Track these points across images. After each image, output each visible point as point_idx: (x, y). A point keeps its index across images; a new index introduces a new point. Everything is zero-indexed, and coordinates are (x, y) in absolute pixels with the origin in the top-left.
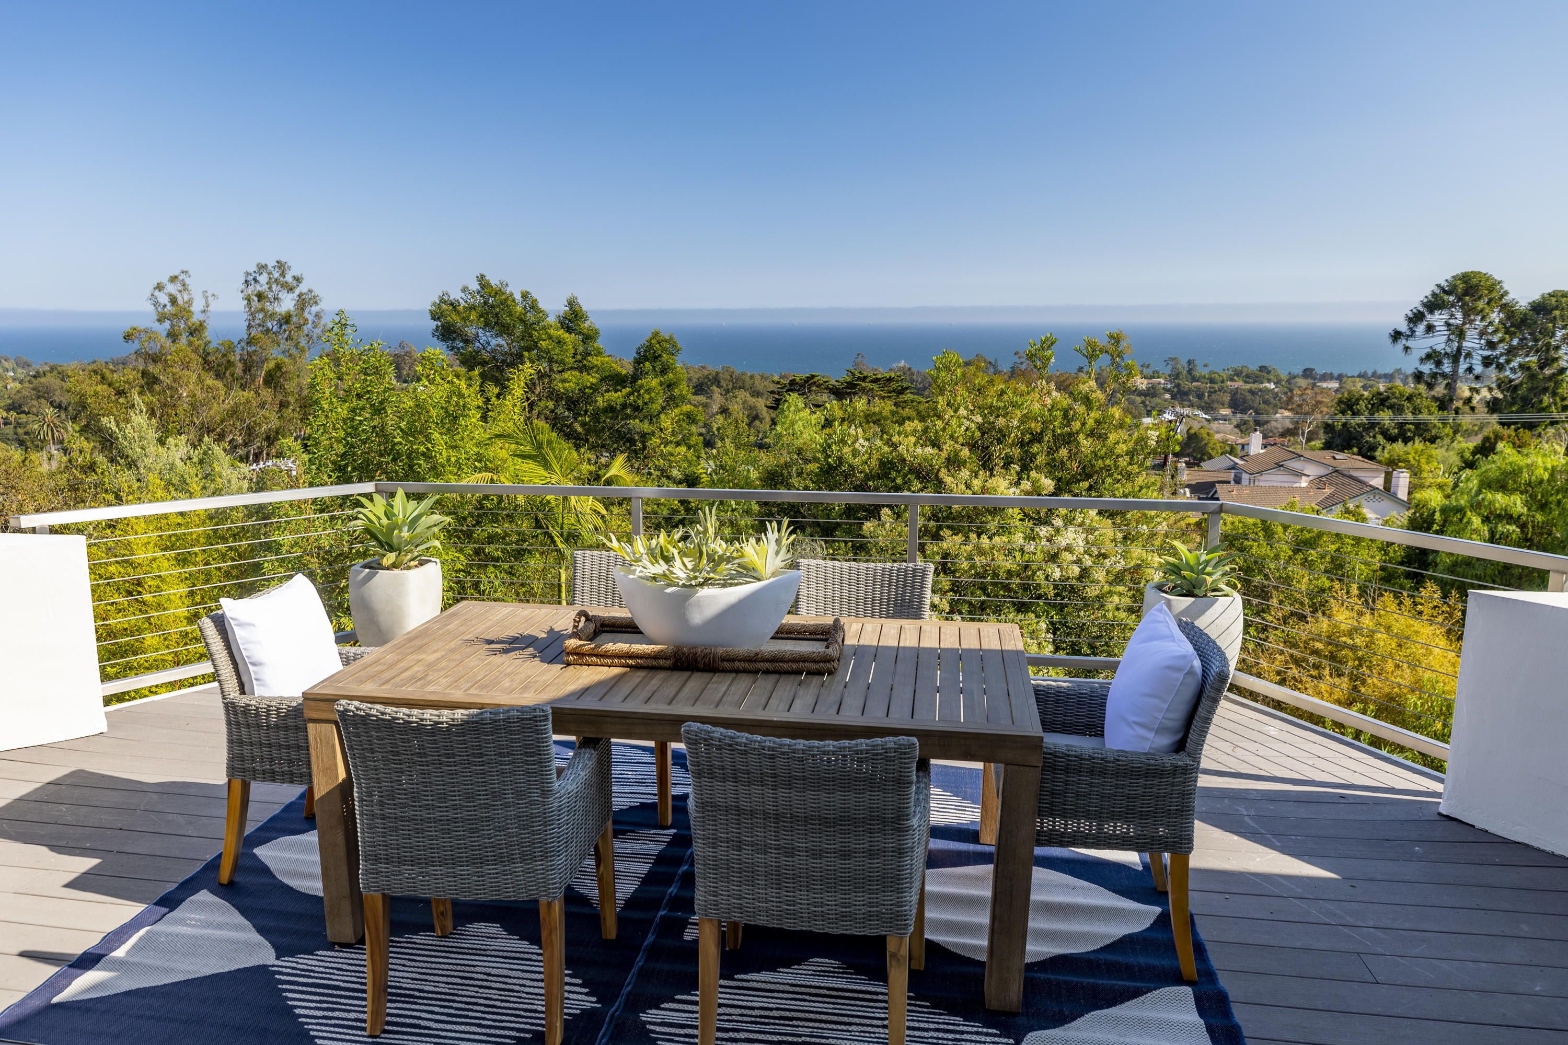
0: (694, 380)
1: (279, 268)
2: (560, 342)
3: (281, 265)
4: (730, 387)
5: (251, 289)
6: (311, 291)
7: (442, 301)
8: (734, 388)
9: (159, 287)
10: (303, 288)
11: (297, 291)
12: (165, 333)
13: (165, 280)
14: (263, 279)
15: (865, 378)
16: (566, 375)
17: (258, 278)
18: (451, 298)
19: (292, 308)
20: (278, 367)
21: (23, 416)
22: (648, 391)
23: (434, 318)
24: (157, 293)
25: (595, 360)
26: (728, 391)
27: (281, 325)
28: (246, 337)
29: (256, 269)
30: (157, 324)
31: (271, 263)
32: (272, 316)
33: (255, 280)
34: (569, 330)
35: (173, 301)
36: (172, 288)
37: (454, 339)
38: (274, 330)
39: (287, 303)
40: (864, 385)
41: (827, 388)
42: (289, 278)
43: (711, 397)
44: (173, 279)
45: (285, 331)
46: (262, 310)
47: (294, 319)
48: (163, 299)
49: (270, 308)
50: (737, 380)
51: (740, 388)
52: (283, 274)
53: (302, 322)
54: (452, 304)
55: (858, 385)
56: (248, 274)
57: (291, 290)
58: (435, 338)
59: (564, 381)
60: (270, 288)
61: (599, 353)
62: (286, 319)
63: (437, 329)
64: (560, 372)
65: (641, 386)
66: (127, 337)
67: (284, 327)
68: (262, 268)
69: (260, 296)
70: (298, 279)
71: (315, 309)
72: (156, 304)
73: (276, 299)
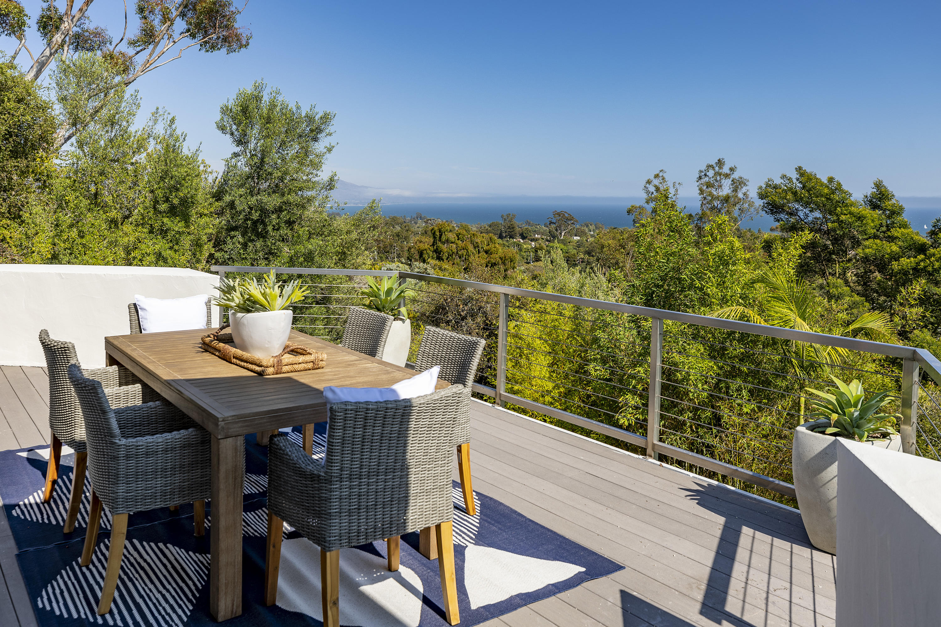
1: (720, 164)
2: (861, 217)
3: (722, 163)
5: (703, 181)
6: (741, 178)
9: (649, 182)
10: (736, 175)
11: (732, 179)
12: (651, 209)
13: (652, 177)
17: (708, 174)
19: (729, 191)
21: (591, 258)
24: (648, 185)
25: (896, 232)
27: (723, 204)
28: (702, 213)
29: (705, 168)
30: (647, 204)
31: (715, 162)
32: (718, 198)
33: (705, 175)
34: (875, 207)
35: (658, 189)
36: (656, 182)
37: (780, 213)
39: (726, 189)
42: (727, 171)
44: (657, 176)
45: (726, 208)
46: (710, 194)
47: (731, 199)
48: (652, 189)
49: (716, 193)
53: (736, 200)
56: (701, 171)
57: (728, 178)
60: (715, 179)
61: (904, 226)
62: (726, 199)
63: (764, 205)
66: (629, 212)
67: (725, 204)
68: (710, 166)
69: (709, 185)
70: (732, 171)
72: (648, 192)
73: (719, 186)
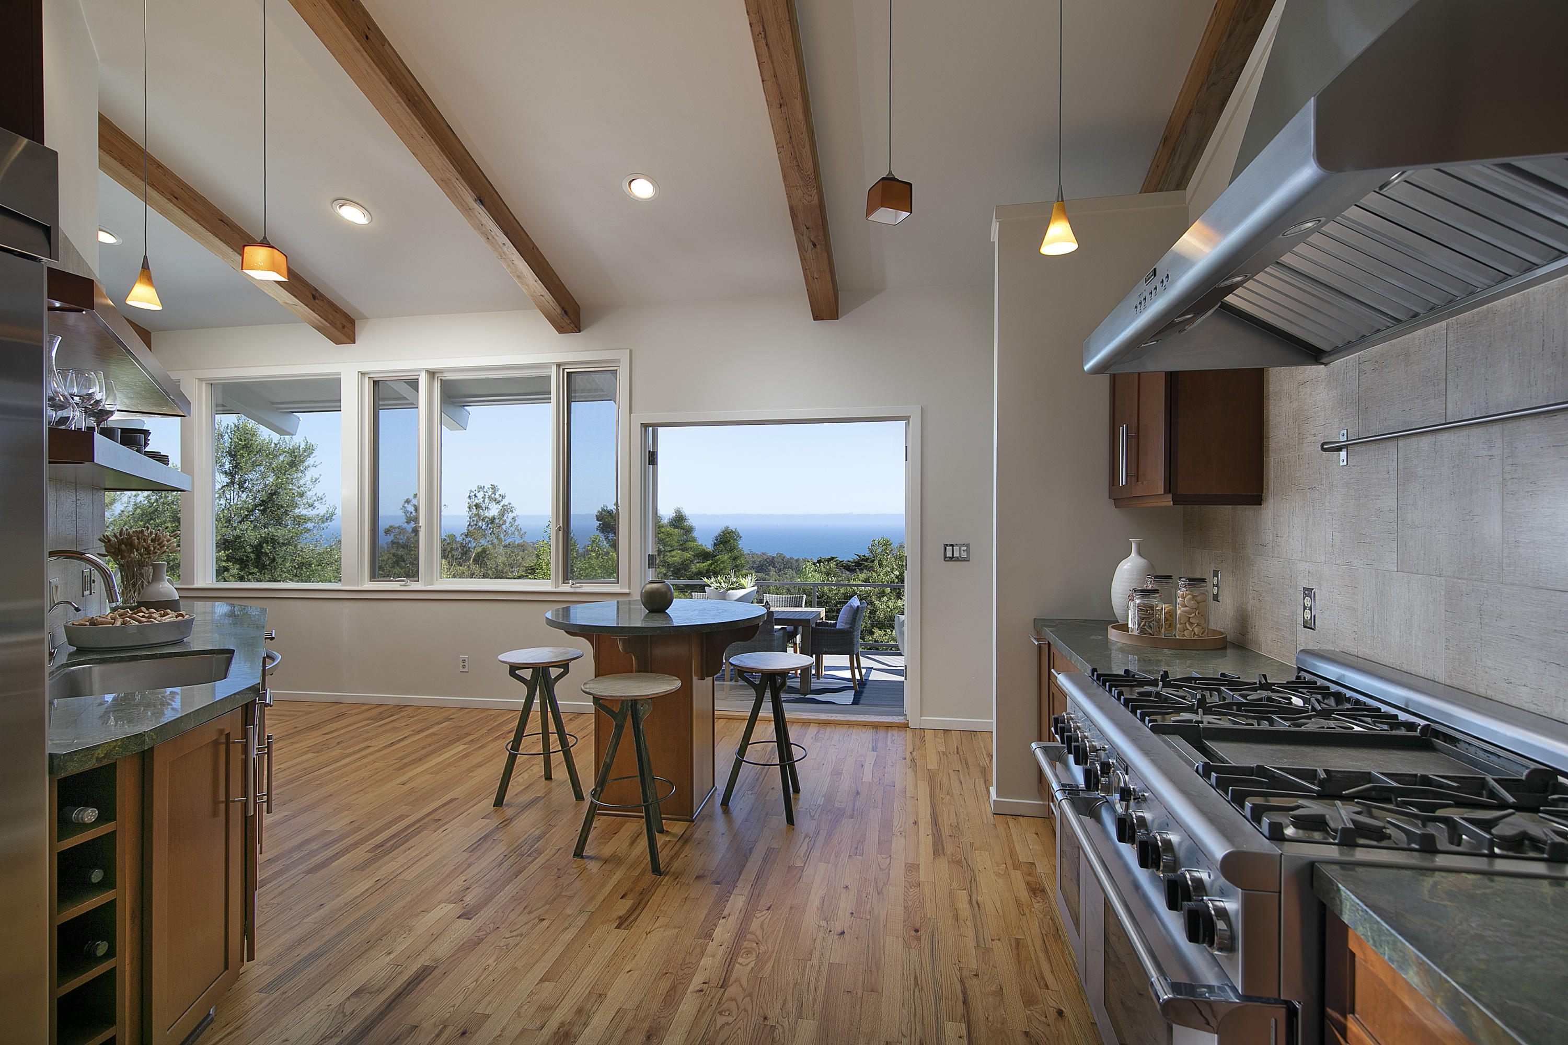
0: (757, 563)
1: (492, 489)
2: (670, 535)
3: (494, 488)
4: (782, 567)
5: (472, 501)
6: (510, 504)
7: (603, 510)
8: (785, 568)
9: (408, 501)
10: (505, 502)
11: (502, 504)
12: (411, 530)
14: (480, 495)
15: (868, 559)
16: (674, 553)
17: (477, 495)
18: (608, 509)
19: (496, 514)
20: (484, 551)
22: (723, 562)
23: (598, 520)
25: (691, 544)
26: (780, 570)
27: (488, 525)
28: (466, 531)
29: (476, 489)
30: (406, 524)
31: (488, 486)
32: (483, 519)
33: (475, 496)
34: (676, 527)
37: (609, 532)
38: (483, 528)
39: (494, 511)
40: (866, 564)
41: (842, 566)
42: (497, 496)
43: (768, 575)
45: (490, 528)
46: (478, 515)
47: (497, 521)
49: (482, 514)
50: (787, 563)
51: (789, 568)
52: (494, 493)
53: (501, 523)
54: (608, 512)
55: (862, 564)
56: (471, 491)
57: (498, 502)
58: (598, 531)
59: (673, 556)
60: (484, 501)
61: (694, 540)
62: (493, 520)
63: (599, 526)
64: (670, 551)
65: (718, 560)
66: (386, 532)
67: (490, 525)
68: (481, 488)
69: (477, 506)
70: (503, 497)
71: (511, 515)
72: (406, 512)
73: (487, 508)
